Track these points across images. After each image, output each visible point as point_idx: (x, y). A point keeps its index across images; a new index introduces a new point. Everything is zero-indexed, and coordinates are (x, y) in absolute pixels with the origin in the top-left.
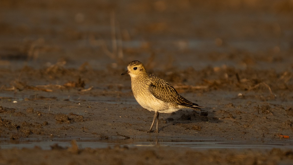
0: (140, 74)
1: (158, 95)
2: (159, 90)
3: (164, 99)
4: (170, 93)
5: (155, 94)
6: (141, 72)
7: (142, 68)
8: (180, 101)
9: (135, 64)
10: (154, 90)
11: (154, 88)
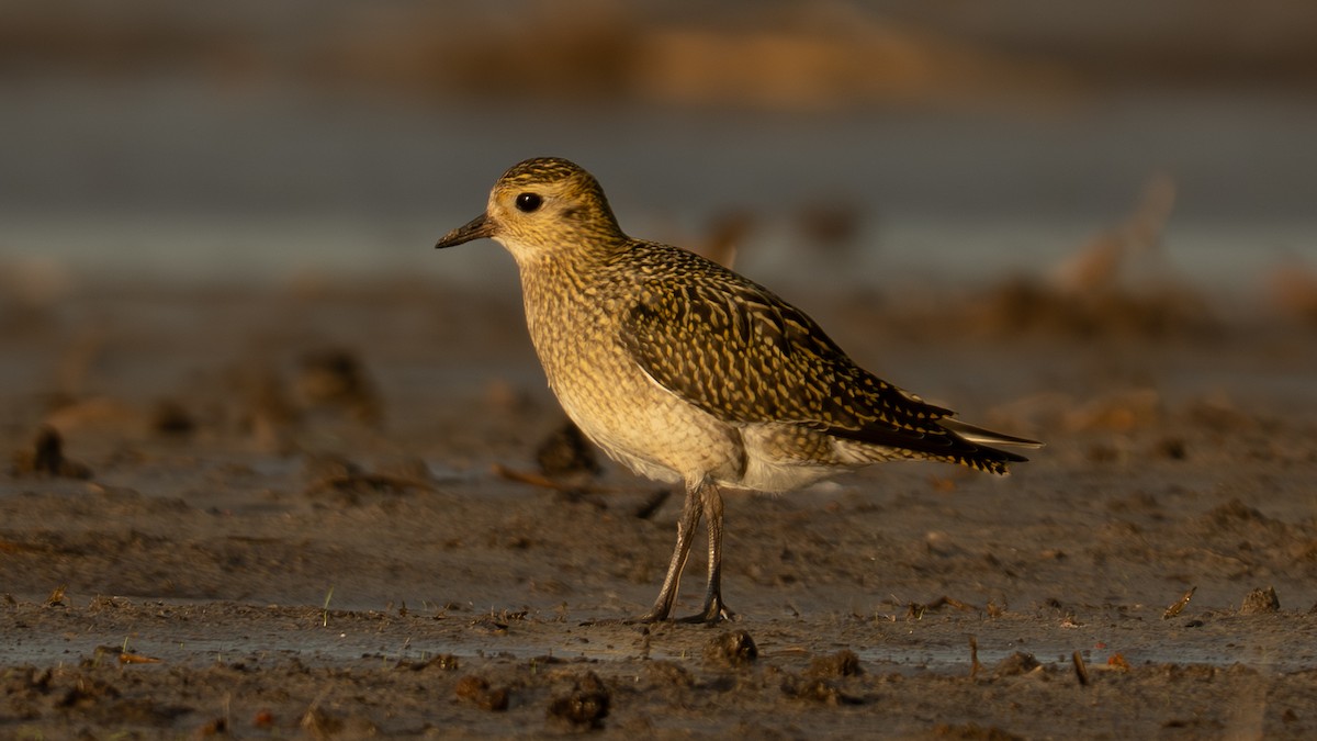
0: (564, 238)
1: (676, 375)
2: (688, 341)
3: (716, 401)
4: (768, 362)
5: (655, 366)
6: (570, 229)
7: (577, 202)
8: (848, 409)
9: (525, 176)
10: (651, 338)
11: (654, 323)
